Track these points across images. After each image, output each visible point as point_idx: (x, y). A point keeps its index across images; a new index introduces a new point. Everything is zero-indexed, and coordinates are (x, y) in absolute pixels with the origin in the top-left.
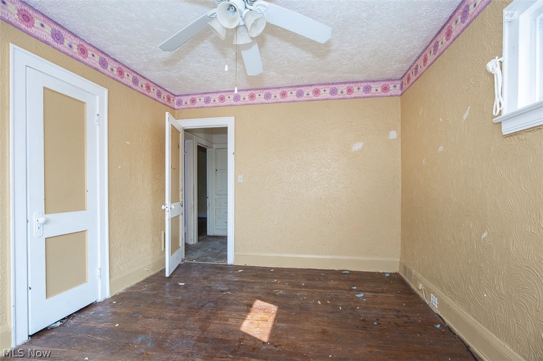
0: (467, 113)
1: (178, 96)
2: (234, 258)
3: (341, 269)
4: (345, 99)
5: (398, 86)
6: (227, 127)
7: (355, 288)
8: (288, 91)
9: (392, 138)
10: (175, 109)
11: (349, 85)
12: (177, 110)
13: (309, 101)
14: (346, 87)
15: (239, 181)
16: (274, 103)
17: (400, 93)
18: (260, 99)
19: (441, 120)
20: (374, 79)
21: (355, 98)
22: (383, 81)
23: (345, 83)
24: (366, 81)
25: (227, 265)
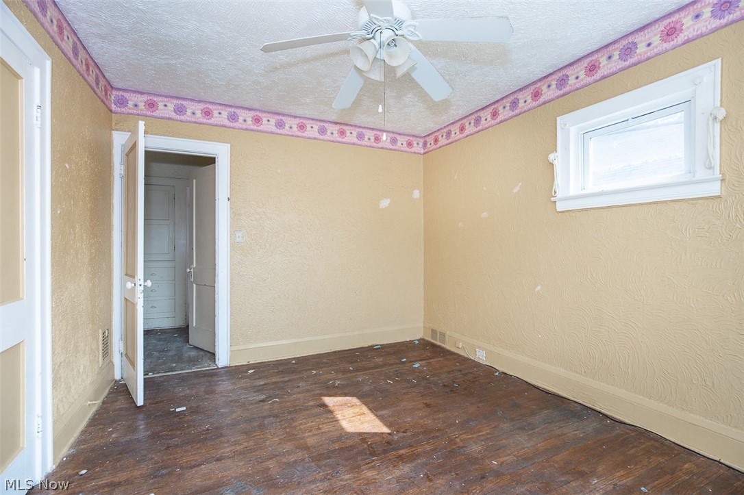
0: (518, 188)
1: (119, 89)
2: (231, 356)
3: (370, 344)
4: (373, 147)
5: (421, 144)
6: (214, 158)
7: (405, 360)
8: (308, 124)
9: (415, 197)
10: (111, 111)
11: (376, 132)
12: (116, 113)
13: (333, 141)
14: (373, 134)
15: (238, 240)
16: (288, 135)
17: (422, 151)
18: (269, 127)
19: (485, 189)
20: (401, 132)
21: (382, 148)
22: (408, 135)
23: (373, 129)
24: (393, 132)
25: (218, 368)
